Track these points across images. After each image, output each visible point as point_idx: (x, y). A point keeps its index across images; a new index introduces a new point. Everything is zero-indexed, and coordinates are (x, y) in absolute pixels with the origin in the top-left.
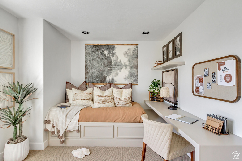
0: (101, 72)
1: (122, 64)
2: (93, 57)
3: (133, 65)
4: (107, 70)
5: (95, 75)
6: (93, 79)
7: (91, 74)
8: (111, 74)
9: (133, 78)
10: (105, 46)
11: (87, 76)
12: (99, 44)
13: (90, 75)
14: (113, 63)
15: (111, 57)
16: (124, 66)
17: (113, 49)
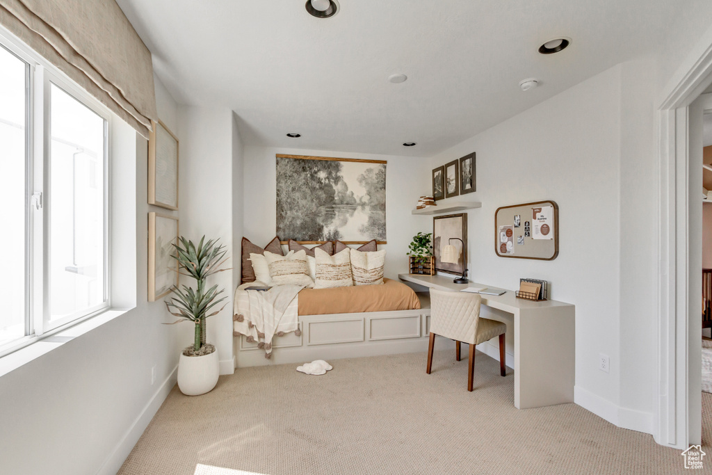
0: (311, 216)
1: (355, 200)
2: (294, 185)
3: (376, 203)
4: (324, 213)
5: (299, 222)
6: (293, 231)
7: (290, 220)
8: (333, 220)
9: (377, 230)
10: (320, 161)
11: (281, 226)
12: (306, 156)
13: (287, 222)
14: (336, 198)
15: (333, 185)
16: (359, 204)
17: (337, 168)
